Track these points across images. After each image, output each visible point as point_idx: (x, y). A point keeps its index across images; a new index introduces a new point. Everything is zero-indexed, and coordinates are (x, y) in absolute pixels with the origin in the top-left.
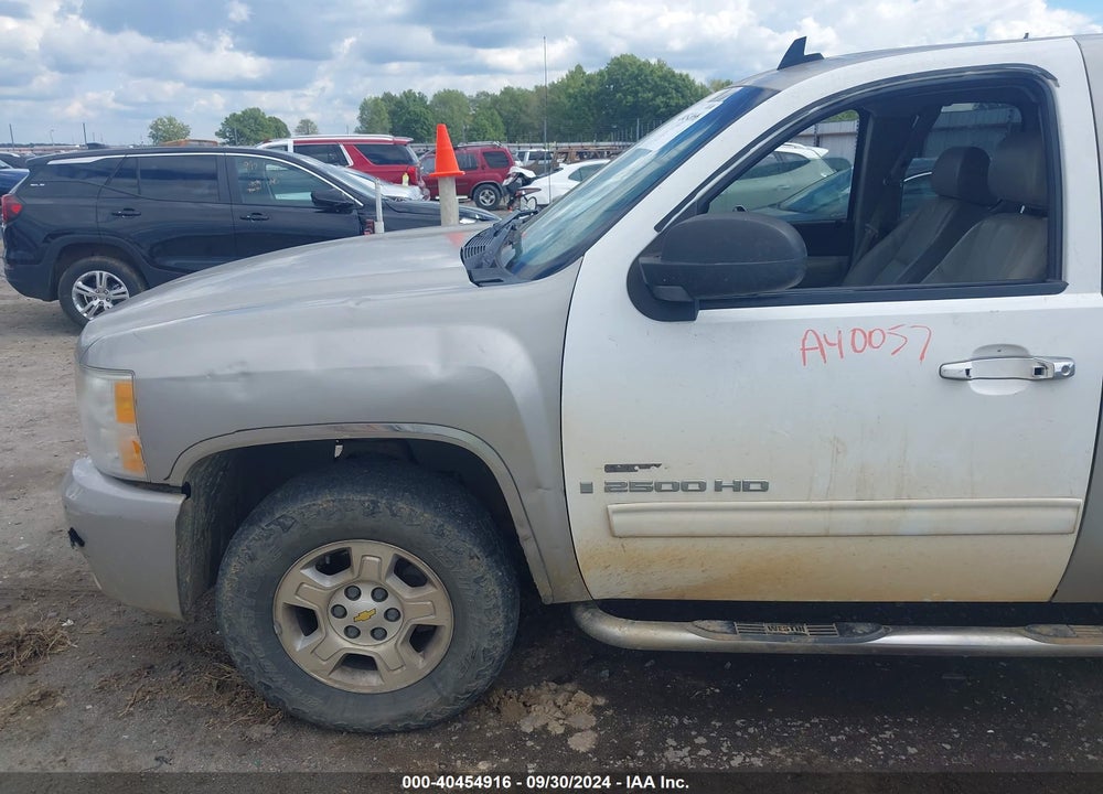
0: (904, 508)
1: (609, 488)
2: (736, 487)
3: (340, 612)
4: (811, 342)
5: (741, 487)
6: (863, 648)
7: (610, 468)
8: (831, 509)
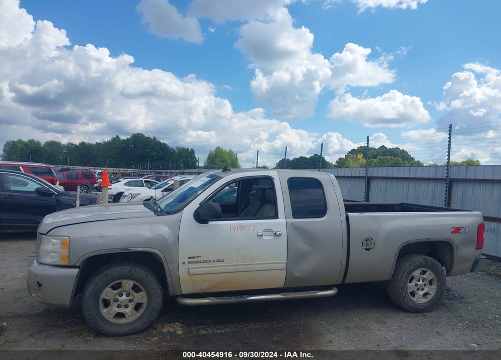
0: (252, 264)
1: (189, 263)
2: (217, 261)
3: (117, 300)
4: (232, 228)
5: (219, 261)
6: (245, 301)
7: (189, 258)
8: (237, 265)
